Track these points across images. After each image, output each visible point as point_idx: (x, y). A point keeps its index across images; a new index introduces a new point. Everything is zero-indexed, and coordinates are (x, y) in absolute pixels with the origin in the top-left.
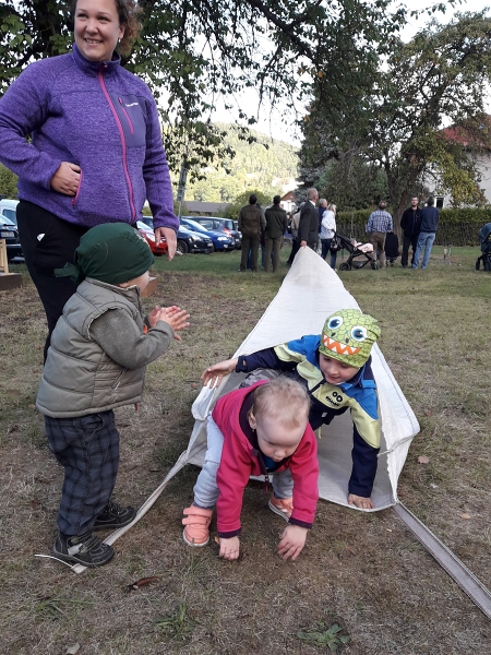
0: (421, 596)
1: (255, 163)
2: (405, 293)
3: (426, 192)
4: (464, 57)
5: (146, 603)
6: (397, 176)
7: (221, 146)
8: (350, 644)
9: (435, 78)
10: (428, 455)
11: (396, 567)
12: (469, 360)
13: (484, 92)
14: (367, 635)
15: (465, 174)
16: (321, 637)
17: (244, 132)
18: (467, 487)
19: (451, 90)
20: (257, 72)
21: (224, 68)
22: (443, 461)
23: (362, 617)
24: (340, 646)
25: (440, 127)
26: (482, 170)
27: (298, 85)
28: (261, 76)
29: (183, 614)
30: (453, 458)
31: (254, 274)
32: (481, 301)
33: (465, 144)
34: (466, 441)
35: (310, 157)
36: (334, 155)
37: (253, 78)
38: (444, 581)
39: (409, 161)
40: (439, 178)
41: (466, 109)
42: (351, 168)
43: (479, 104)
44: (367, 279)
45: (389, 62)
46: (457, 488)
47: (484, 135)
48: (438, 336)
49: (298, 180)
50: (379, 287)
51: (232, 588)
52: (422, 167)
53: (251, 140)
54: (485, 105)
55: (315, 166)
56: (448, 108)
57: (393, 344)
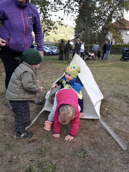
0: (105, 144)
1: (63, 31)
2: (102, 67)
3: (108, 40)
4: (119, 3)
5: (34, 146)
6: (101, 35)
7: (54, 26)
8: (87, 156)
9: (111, 9)
10: (107, 108)
11: (99, 136)
12: (118, 84)
13: (124, 13)
14: (91, 154)
15: (118, 35)
16: (79, 154)
17: (60, 22)
18: (117, 116)
19: (115, 12)
20: (63, 6)
21: (55, 5)
22: (111, 110)
23: (90, 149)
24: (84, 157)
25: (112, 22)
26: (123, 34)
27: (75, 10)
28: (65, 7)
29: (44, 148)
30: (114, 109)
31: (63, 61)
32: (122, 69)
33: (119, 27)
34: (117, 105)
35: (78, 30)
36: (84, 29)
37: (62, 8)
38: (111, 140)
39: (104, 31)
40: (111, 36)
41: (119, 17)
42: (88, 33)
43: (123, 16)
44: (92, 63)
45: (99, 4)
46: (115, 117)
47: (124, 24)
48: (111, 78)
49: (74, 36)
50: (95, 65)
51: (56, 142)
52: (107, 33)
53: (62, 25)
54: (124, 16)
55: (79, 32)
56: (114, 17)
57: (99, 80)
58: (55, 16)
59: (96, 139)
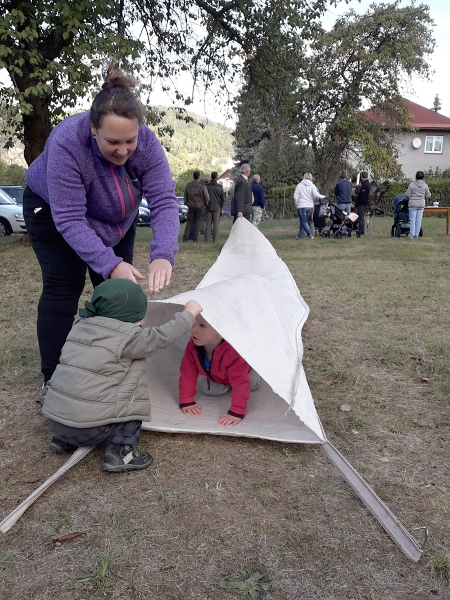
0: (342, 539)
1: (196, 143)
2: (332, 258)
3: (350, 169)
4: (380, 45)
5: (69, 559)
6: (323, 154)
8: (271, 591)
9: (355, 64)
10: (350, 403)
11: (318, 512)
12: (388, 316)
13: (398, 76)
14: (288, 581)
15: (384, 151)
16: (243, 586)
17: (181, 112)
18: (386, 432)
19: (369, 75)
20: (191, 56)
21: (160, 52)
22: (364, 408)
23: (284, 563)
24: (261, 593)
25: (361, 109)
26: (398, 147)
28: (195, 60)
29: (105, 568)
30: (373, 406)
33: (383, 124)
34: (385, 389)
35: (246, 137)
36: (267, 135)
37: (188, 63)
39: (334, 140)
40: (360, 155)
41: (384, 92)
42: (281, 147)
43: (395, 88)
44: (298, 248)
45: (312, 46)
46: (376, 434)
47: (399, 115)
49: (235, 159)
50: (308, 254)
52: (345, 146)
53: (188, 120)
54: (400, 90)
55: (250, 146)
56: (367, 92)
57: (320, 304)
58: (164, 89)
59: (307, 522)
